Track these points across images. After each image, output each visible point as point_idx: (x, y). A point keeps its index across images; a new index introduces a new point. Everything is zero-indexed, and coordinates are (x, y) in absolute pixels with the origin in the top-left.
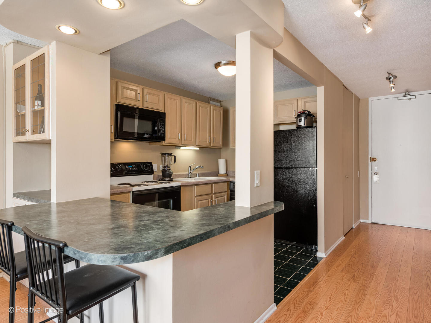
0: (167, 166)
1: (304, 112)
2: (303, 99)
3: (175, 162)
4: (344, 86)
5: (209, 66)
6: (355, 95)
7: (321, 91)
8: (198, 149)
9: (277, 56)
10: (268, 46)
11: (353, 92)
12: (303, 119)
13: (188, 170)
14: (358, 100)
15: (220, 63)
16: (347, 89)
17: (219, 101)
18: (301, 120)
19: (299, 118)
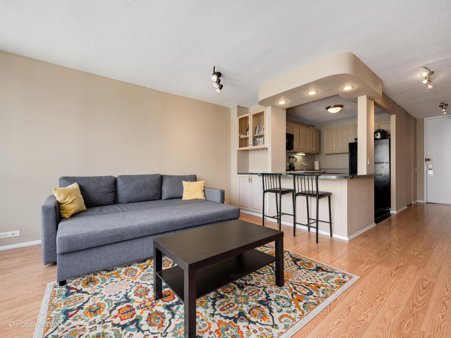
0: (291, 164)
1: (379, 130)
2: (377, 122)
3: (296, 161)
4: (407, 112)
5: (323, 109)
6: (413, 117)
7: (393, 118)
8: (305, 155)
9: (376, 104)
10: (372, 100)
11: (412, 115)
12: (379, 134)
13: (300, 167)
14: (415, 120)
15: (330, 106)
16: (409, 114)
17: (314, 126)
18: (377, 135)
19: (376, 134)
